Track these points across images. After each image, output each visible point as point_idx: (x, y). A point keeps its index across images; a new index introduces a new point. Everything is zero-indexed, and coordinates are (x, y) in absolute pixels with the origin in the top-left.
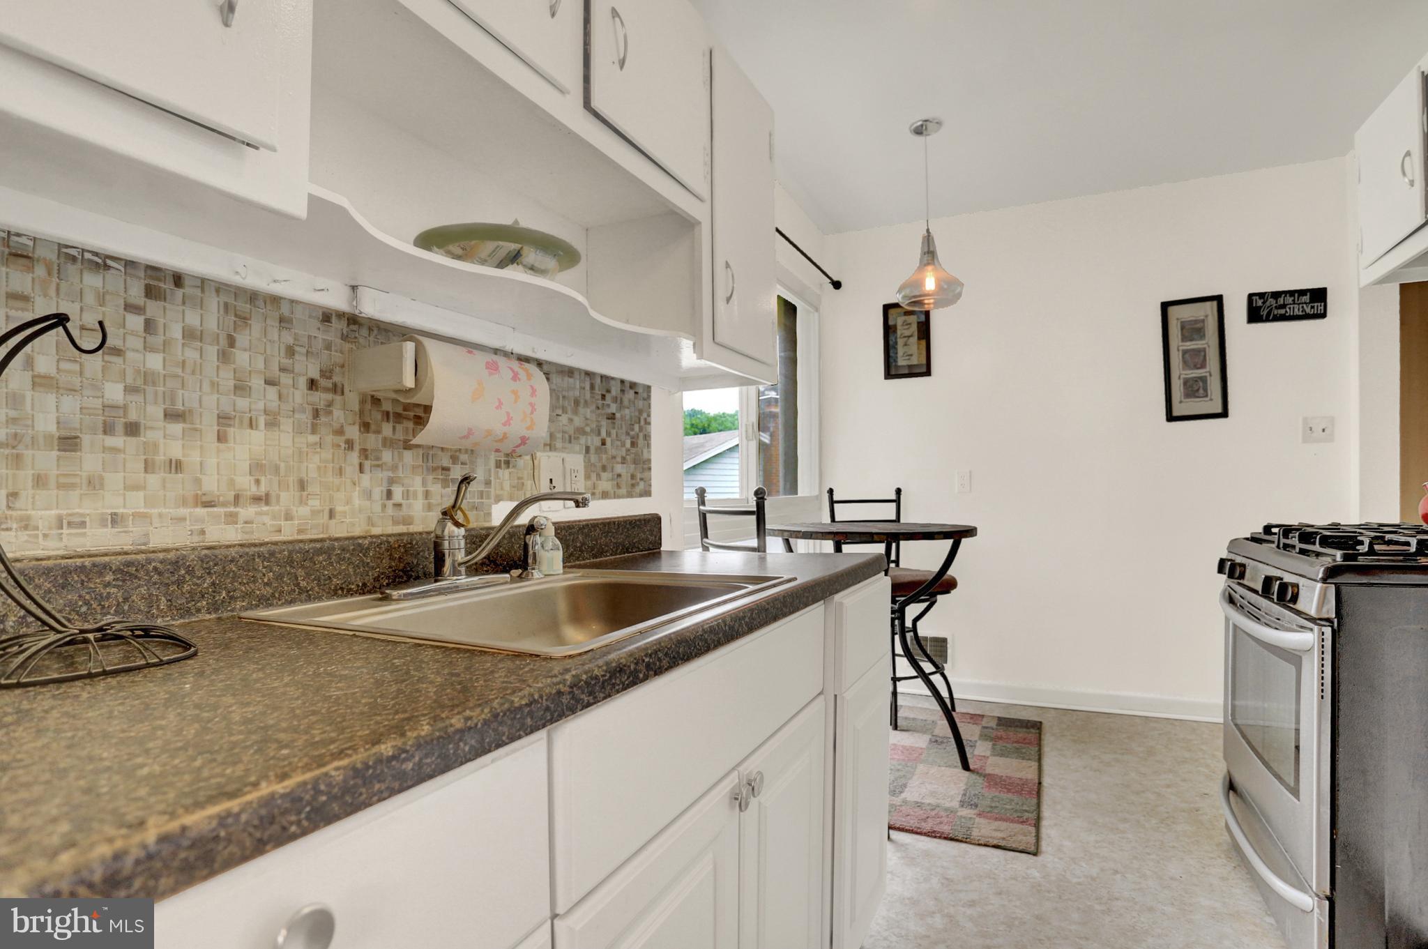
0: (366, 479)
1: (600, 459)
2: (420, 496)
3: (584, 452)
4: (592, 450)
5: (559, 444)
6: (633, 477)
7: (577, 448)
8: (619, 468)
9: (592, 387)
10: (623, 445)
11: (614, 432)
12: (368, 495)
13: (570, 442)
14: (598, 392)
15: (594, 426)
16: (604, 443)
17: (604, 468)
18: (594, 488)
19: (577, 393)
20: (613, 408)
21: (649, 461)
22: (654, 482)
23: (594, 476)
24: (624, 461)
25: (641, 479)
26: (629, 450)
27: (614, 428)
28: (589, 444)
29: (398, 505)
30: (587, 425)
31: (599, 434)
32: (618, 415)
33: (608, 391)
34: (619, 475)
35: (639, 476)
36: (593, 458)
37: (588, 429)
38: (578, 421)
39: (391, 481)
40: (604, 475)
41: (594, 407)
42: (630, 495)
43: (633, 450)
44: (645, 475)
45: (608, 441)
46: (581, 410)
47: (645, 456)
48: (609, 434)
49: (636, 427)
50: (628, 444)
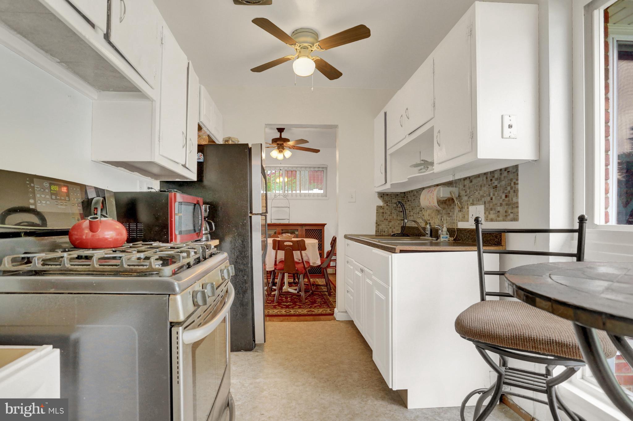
0: (439, 217)
1: (490, 205)
2: (445, 220)
3: (484, 204)
4: (487, 203)
5: (475, 202)
6: (506, 212)
7: (481, 202)
8: (499, 208)
9: (487, 178)
10: (501, 198)
11: (496, 193)
12: (439, 220)
13: (479, 201)
14: (489, 179)
15: (487, 193)
16: (491, 199)
17: (491, 209)
18: (487, 217)
19: (481, 183)
20: (496, 183)
21: (517, 203)
22: (520, 214)
23: (487, 213)
24: (501, 205)
25: (512, 213)
26: (504, 200)
27: (496, 192)
28: (486, 200)
29: (442, 222)
30: (485, 193)
31: (490, 195)
32: (498, 185)
33: (493, 177)
34: (499, 212)
35: (510, 211)
36: (487, 205)
37: (485, 195)
38: (481, 193)
39: (442, 217)
40: (491, 212)
41: (487, 186)
42: (504, 220)
43: (507, 199)
44: (516, 210)
45: (494, 198)
46: (483, 188)
47: (515, 200)
48: (494, 195)
49: (509, 188)
50: (504, 197)
